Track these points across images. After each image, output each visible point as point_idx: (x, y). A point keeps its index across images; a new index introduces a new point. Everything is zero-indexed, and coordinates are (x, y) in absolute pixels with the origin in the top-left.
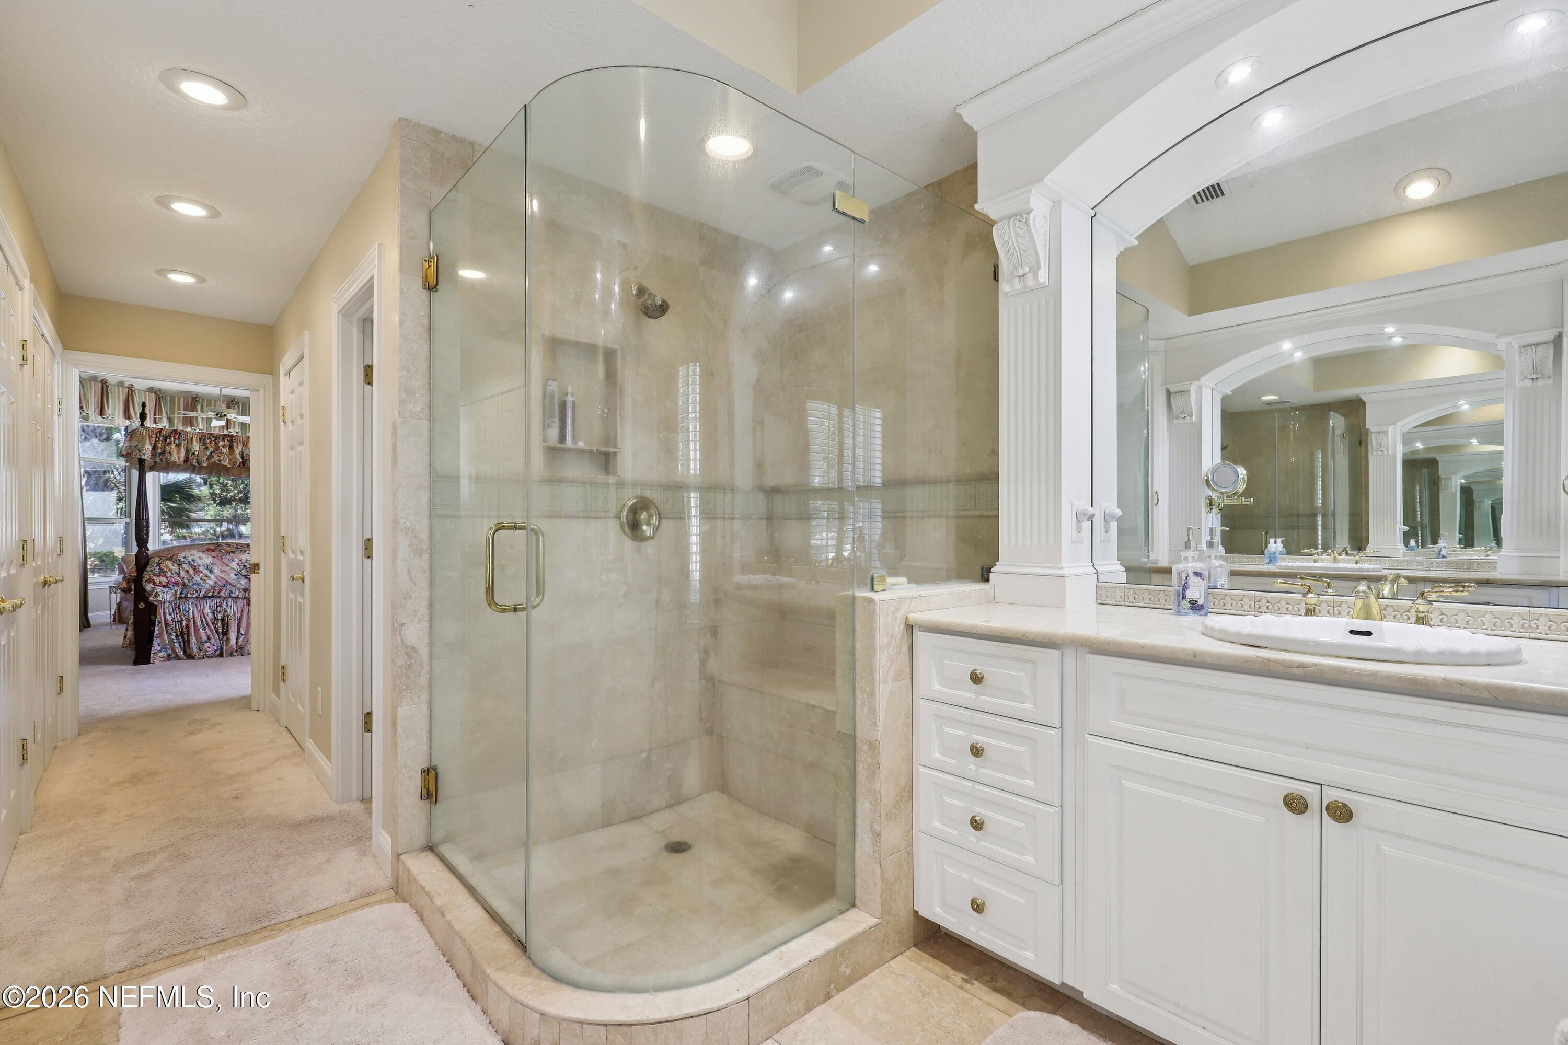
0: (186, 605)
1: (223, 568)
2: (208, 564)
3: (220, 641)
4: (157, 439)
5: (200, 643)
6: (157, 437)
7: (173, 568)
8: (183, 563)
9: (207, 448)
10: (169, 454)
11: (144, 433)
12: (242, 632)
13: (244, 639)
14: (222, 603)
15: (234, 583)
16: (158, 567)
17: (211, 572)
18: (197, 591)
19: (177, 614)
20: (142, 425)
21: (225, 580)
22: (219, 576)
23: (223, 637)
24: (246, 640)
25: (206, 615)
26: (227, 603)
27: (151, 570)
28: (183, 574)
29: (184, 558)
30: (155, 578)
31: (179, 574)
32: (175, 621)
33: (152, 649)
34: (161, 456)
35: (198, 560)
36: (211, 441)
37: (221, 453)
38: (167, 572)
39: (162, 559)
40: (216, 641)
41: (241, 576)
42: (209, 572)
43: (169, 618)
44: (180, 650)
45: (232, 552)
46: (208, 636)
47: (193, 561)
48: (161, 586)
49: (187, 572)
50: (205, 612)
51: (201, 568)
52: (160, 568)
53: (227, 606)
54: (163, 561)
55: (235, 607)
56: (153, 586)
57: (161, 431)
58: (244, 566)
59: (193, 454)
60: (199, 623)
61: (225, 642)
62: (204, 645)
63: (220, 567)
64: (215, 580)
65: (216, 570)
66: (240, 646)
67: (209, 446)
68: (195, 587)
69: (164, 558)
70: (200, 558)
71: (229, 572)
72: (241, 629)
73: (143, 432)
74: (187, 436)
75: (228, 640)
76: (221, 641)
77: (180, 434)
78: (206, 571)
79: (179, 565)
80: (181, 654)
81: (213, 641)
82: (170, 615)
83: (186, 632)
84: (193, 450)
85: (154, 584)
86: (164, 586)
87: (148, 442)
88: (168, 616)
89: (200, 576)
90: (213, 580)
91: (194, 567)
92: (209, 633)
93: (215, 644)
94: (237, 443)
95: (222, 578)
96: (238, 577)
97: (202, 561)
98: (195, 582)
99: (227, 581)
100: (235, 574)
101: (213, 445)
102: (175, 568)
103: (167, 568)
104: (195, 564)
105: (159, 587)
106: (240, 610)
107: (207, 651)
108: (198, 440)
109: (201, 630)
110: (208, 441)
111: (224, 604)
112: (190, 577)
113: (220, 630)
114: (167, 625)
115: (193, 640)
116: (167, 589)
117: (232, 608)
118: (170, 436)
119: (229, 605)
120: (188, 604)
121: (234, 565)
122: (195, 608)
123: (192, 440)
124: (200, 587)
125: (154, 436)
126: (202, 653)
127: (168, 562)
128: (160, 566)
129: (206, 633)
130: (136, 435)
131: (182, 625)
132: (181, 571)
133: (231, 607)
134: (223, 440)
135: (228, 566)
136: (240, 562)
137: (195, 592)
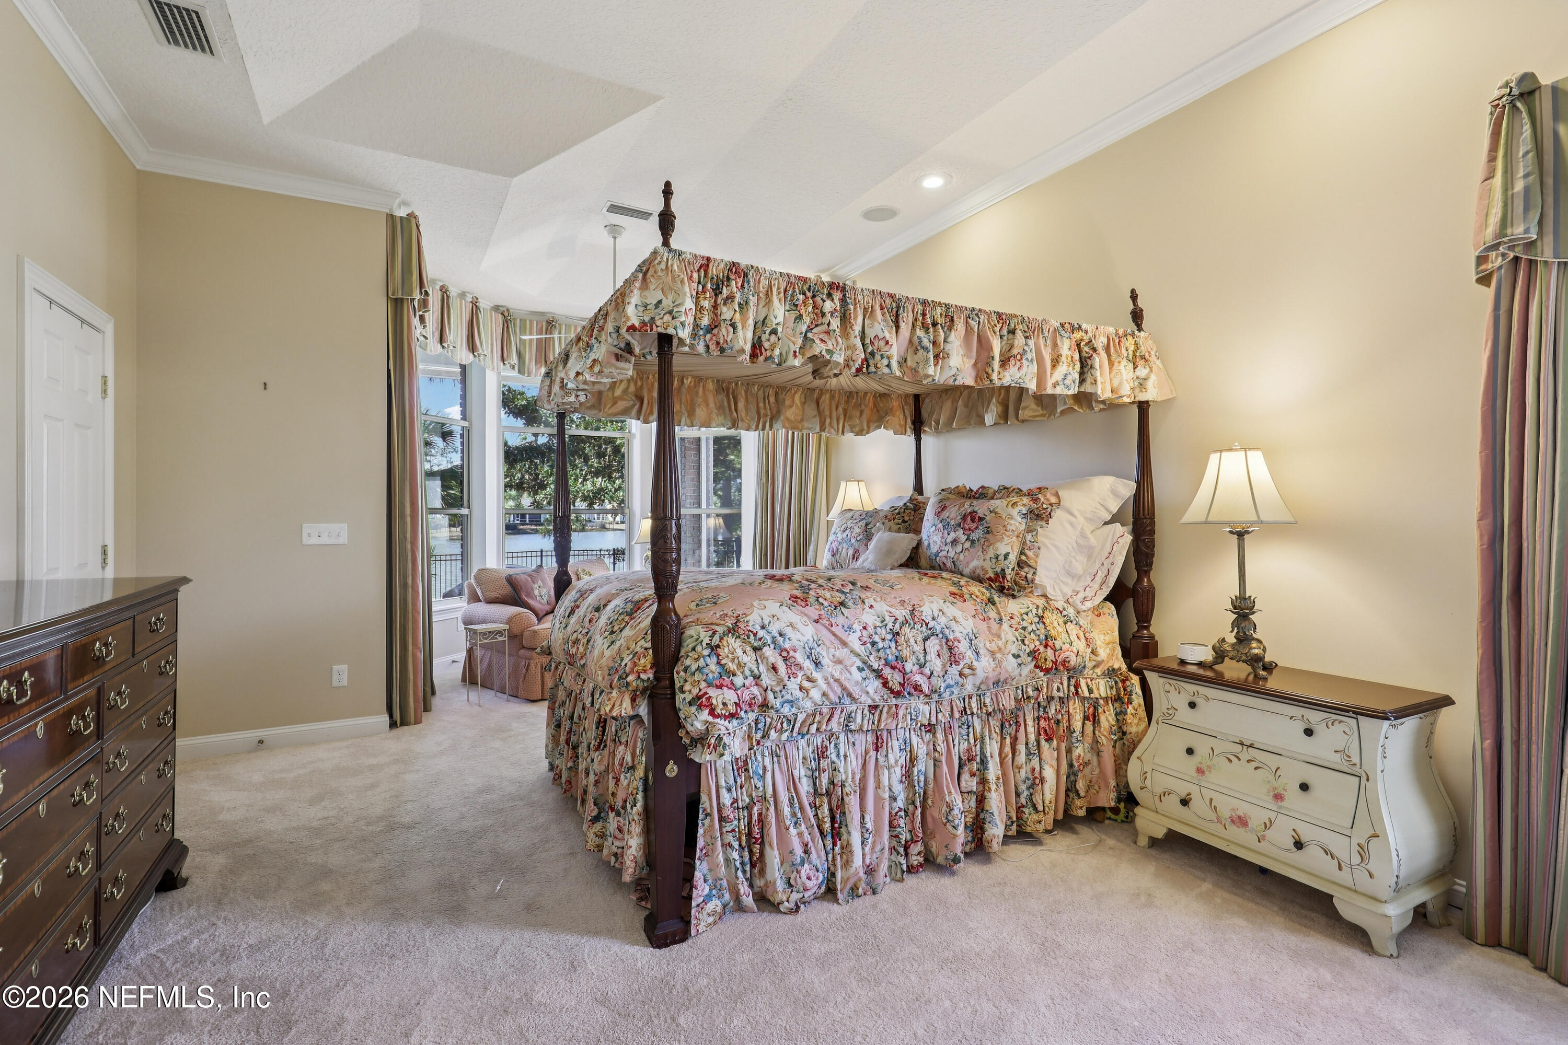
0: (759, 758)
1: (838, 654)
2: (810, 644)
3: (827, 854)
4: (700, 287)
5: (791, 867)
6: (699, 282)
7: (745, 659)
8: (765, 645)
9: (800, 317)
10: (731, 329)
11: (675, 267)
12: (869, 825)
13: (874, 843)
14: (826, 747)
15: (855, 691)
16: (714, 659)
17: (817, 664)
18: (789, 721)
19: (741, 788)
20: (666, 243)
21: (842, 685)
22: (833, 676)
23: (834, 844)
24: (878, 848)
25: (797, 780)
26: (836, 745)
27: (699, 669)
28: (767, 679)
29: (763, 627)
30: (712, 692)
31: (757, 678)
32: (738, 808)
33: (694, 895)
34: (708, 336)
35: (789, 632)
36: (807, 298)
37: (828, 333)
38: (734, 675)
39: (715, 632)
40: (819, 857)
41: (867, 672)
42: (813, 665)
43: (727, 799)
44: (746, 888)
45: (842, 604)
46: (807, 845)
47: (781, 635)
48: (726, 717)
49: (774, 668)
50: (796, 773)
51: (799, 657)
52: (718, 663)
53: (838, 756)
54: (721, 639)
55: (852, 755)
56: (710, 719)
57: (708, 266)
58: (874, 644)
59: (774, 332)
60: (787, 810)
61: (839, 857)
62: (798, 872)
63: (832, 651)
64: (824, 687)
65: (825, 661)
66: (868, 867)
67: (803, 312)
68: (786, 710)
69: (720, 630)
70: (791, 625)
71: (848, 663)
72: (867, 819)
73: (672, 265)
74: (759, 282)
75: (847, 849)
76: (830, 856)
77: (746, 275)
78: (808, 664)
79: (755, 649)
80: (748, 901)
81: (814, 856)
82: (729, 790)
83: (758, 836)
84: (775, 322)
85: (712, 713)
86: (732, 716)
87: (687, 289)
88: (724, 792)
89: (799, 680)
90: (820, 689)
91: (784, 654)
92: (807, 837)
93: (819, 866)
94: (855, 309)
95: (836, 680)
96: (864, 674)
97: (799, 636)
98: (788, 697)
99: (844, 689)
100: (858, 668)
101: (810, 309)
102: (748, 659)
103: (733, 660)
104: (787, 645)
105: (722, 722)
106: (860, 762)
107: (805, 889)
108: (782, 294)
109: (792, 829)
110: (801, 297)
111: (831, 749)
112: (778, 684)
113: (827, 826)
114: (722, 819)
115: (773, 857)
116: (735, 722)
117: (848, 758)
118: (728, 279)
119: (842, 753)
120: (763, 756)
121: (853, 640)
122: (776, 765)
123: (768, 294)
124: (794, 710)
125: (695, 275)
126: (795, 896)
127: (731, 640)
128: (718, 655)
129: (800, 835)
130: (655, 272)
131: (750, 816)
132: (762, 668)
133: (845, 756)
134: (829, 295)
135: (844, 644)
136: (865, 633)
137: (785, 725)
